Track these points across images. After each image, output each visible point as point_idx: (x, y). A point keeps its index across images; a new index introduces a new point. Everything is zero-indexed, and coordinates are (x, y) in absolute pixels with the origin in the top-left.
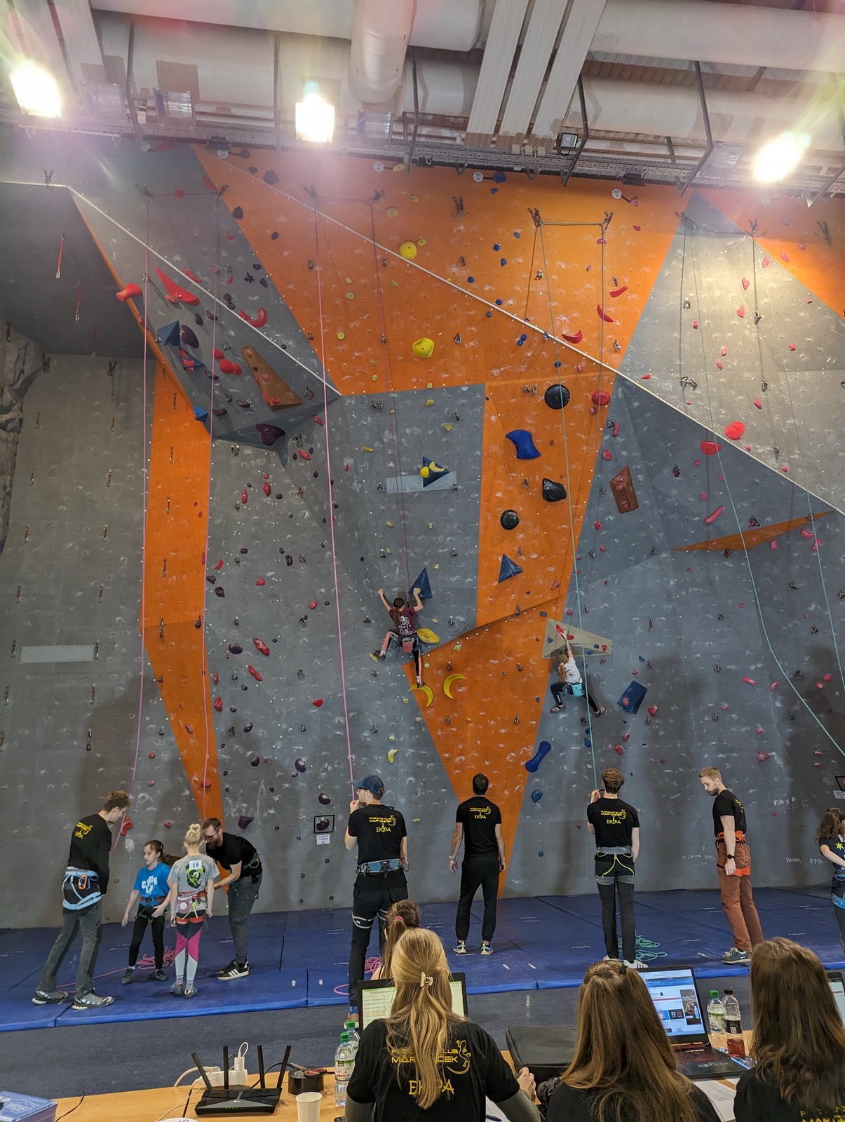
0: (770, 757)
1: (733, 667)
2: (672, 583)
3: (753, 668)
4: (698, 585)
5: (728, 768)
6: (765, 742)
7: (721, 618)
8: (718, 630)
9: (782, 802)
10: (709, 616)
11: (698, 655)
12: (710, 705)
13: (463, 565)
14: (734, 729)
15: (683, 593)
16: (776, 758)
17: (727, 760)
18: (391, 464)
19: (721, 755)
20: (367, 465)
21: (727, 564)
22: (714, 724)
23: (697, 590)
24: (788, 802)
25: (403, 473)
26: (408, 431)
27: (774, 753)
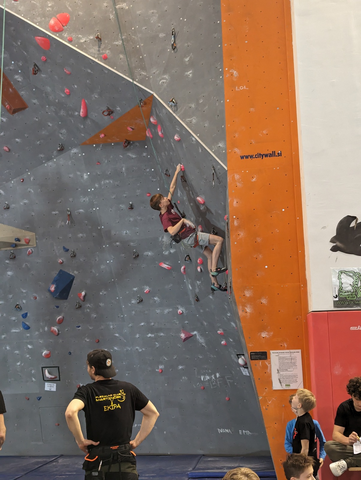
0: (192, 336)
1: (150, 254)
2: (85, 176)
3: (167, 253)
4: (108, 178)
5: (157, 346)
6: (186, 322)
7: (131, 207)
8: (131, 219)
9: (208, 378)
10: (122, 206)
11: (118, 243)
12: (135, 289)
14: (158, 311)
15: (97, 185)
16: (198, 337)
17: (156, 339)
19: (150, 335)
21: (130, 155)
22: (140, 306)
23: (107, 181)
24: (214, 378)
27: (195, 332)
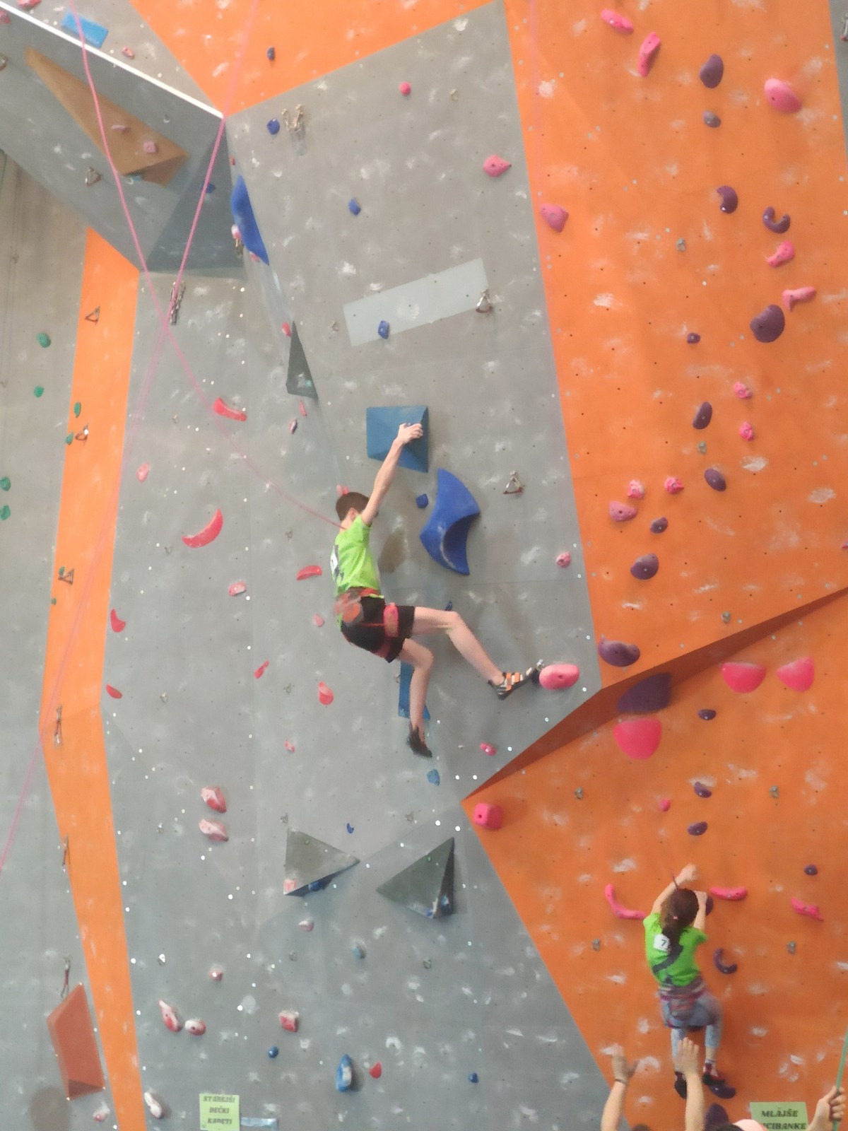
13: (541, 515)
18: (347, 269)
20: (299, 281)
25: (375, 287)
26: (364, 173)
